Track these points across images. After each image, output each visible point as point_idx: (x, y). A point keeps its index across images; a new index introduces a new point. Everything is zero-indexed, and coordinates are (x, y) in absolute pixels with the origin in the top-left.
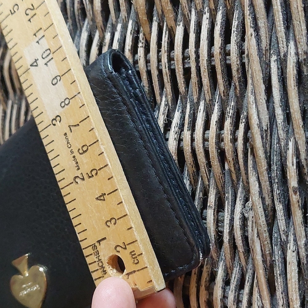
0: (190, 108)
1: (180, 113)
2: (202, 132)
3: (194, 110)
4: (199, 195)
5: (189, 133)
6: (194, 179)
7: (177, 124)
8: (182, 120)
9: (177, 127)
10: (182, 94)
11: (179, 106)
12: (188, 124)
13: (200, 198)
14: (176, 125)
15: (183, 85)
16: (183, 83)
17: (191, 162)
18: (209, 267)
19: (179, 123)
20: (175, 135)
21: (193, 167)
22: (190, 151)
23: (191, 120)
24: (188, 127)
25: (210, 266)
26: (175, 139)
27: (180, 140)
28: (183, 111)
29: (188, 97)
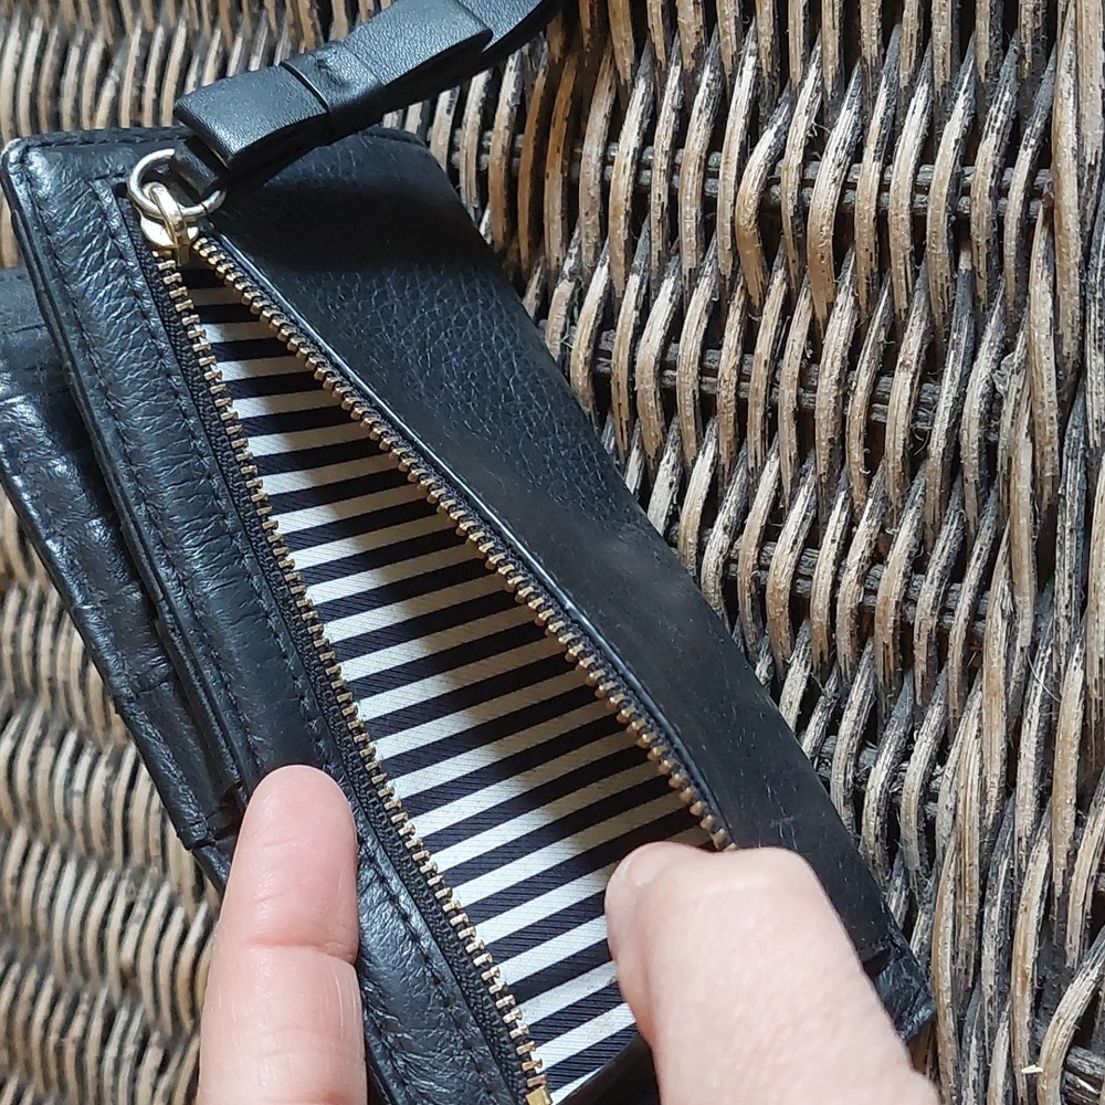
0: (888, 101)
1: (855, 113)
2: (912, 167)
3: (896, 109)
4: (877, 335)
5: (878, 165)
6: (868, 291)
7: (845, 142)
8: (857, 132)
9: (843, 148)
10: (869, 62)
11: (852, 96)
12: (878, 143)
13: (877, 344)
14: (842, 145)
15: (875, 38)
16: (875, 32)
17: (869, 244)
18: (874, 523)
19: (849, 140)
20: (835, 170)
21: (871, 260)
22: (874, 213)
23: (885, 135)
24: (875, 151)
25: (878, 522)
26: (835, 180)
27: (847, 186)
28: (861, 108)
29: (882, 72)
